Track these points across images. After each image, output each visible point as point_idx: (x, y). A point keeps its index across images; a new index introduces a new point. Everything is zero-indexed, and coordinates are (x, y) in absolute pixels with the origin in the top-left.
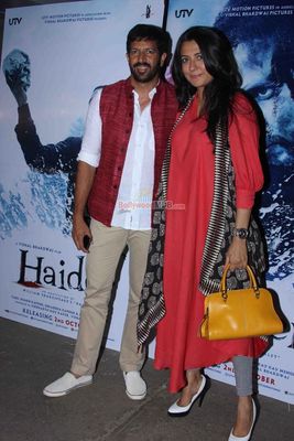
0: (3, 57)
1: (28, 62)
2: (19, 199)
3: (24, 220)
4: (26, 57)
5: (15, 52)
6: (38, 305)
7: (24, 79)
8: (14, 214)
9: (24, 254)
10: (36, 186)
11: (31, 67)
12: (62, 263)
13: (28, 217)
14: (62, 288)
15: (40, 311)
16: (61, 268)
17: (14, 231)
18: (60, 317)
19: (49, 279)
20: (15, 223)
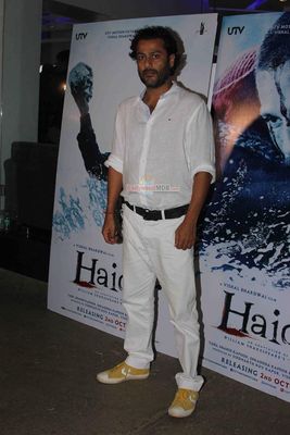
0: (69, 70)
1: (91, 75)
2: (78, 203)
3: (82, 223)
4: (90, 69)
5: (80, 65)
6: (90, 304)
7: (87, 91)
8: (73, 217)
9: (80, 255)
10: (94, 192)
11: (94, 80)
12: (114, 266)
13: (85, 220)
14: (114, 289)
15: (92, 310)
16: (113, 270)
17: (73, 233)
18: (110, 317)
19: (102, 281)
20: (74, 226)
